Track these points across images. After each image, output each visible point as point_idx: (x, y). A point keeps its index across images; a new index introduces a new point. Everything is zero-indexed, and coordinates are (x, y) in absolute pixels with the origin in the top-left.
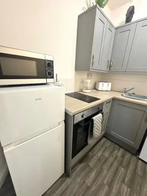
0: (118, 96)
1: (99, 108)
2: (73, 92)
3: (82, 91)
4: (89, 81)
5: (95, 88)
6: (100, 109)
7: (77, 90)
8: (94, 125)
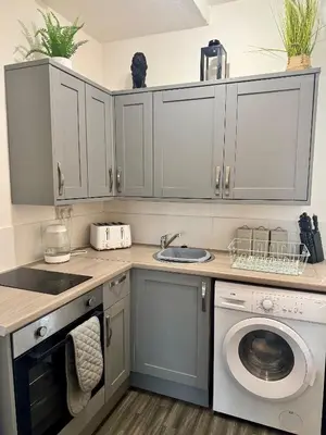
0: (147, 260)
1: (88, 304)
2: (14, 267)
3: (43, 262)
4: (62, 230)
5: (89, 244)
6: (93, 305)
7: (24, 261)
8: (78, 351)
